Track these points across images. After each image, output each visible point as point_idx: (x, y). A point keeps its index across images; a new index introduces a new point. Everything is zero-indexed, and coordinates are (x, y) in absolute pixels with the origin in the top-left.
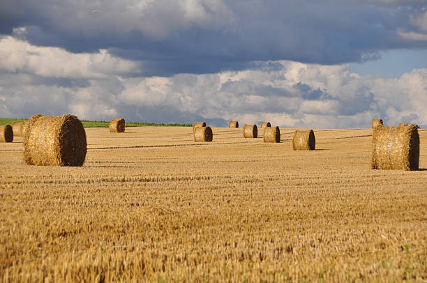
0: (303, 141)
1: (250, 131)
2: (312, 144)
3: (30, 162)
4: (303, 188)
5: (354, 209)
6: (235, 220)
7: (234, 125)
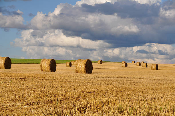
0: (154, 67)
1: (138, 64)
2: (157, 68)
3: (77, 72)
4: (156, 81)
5: (172, 87)
6: (138, 90)
7: (133, 62)
